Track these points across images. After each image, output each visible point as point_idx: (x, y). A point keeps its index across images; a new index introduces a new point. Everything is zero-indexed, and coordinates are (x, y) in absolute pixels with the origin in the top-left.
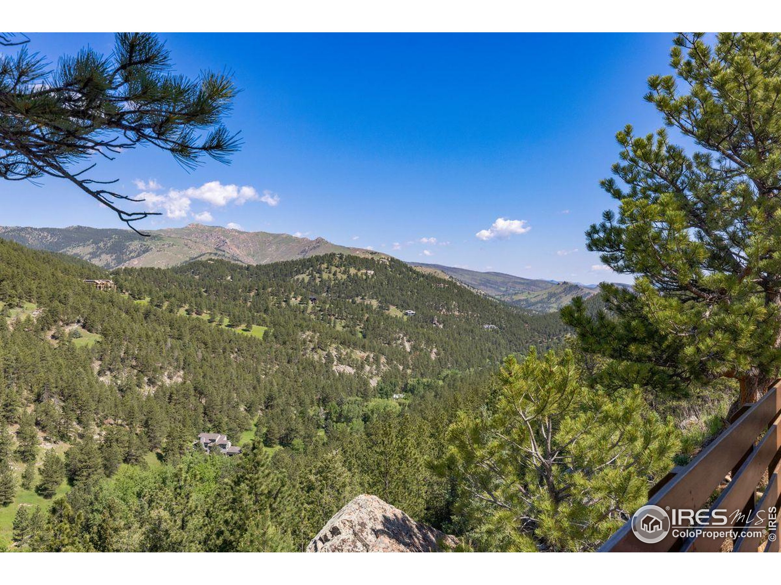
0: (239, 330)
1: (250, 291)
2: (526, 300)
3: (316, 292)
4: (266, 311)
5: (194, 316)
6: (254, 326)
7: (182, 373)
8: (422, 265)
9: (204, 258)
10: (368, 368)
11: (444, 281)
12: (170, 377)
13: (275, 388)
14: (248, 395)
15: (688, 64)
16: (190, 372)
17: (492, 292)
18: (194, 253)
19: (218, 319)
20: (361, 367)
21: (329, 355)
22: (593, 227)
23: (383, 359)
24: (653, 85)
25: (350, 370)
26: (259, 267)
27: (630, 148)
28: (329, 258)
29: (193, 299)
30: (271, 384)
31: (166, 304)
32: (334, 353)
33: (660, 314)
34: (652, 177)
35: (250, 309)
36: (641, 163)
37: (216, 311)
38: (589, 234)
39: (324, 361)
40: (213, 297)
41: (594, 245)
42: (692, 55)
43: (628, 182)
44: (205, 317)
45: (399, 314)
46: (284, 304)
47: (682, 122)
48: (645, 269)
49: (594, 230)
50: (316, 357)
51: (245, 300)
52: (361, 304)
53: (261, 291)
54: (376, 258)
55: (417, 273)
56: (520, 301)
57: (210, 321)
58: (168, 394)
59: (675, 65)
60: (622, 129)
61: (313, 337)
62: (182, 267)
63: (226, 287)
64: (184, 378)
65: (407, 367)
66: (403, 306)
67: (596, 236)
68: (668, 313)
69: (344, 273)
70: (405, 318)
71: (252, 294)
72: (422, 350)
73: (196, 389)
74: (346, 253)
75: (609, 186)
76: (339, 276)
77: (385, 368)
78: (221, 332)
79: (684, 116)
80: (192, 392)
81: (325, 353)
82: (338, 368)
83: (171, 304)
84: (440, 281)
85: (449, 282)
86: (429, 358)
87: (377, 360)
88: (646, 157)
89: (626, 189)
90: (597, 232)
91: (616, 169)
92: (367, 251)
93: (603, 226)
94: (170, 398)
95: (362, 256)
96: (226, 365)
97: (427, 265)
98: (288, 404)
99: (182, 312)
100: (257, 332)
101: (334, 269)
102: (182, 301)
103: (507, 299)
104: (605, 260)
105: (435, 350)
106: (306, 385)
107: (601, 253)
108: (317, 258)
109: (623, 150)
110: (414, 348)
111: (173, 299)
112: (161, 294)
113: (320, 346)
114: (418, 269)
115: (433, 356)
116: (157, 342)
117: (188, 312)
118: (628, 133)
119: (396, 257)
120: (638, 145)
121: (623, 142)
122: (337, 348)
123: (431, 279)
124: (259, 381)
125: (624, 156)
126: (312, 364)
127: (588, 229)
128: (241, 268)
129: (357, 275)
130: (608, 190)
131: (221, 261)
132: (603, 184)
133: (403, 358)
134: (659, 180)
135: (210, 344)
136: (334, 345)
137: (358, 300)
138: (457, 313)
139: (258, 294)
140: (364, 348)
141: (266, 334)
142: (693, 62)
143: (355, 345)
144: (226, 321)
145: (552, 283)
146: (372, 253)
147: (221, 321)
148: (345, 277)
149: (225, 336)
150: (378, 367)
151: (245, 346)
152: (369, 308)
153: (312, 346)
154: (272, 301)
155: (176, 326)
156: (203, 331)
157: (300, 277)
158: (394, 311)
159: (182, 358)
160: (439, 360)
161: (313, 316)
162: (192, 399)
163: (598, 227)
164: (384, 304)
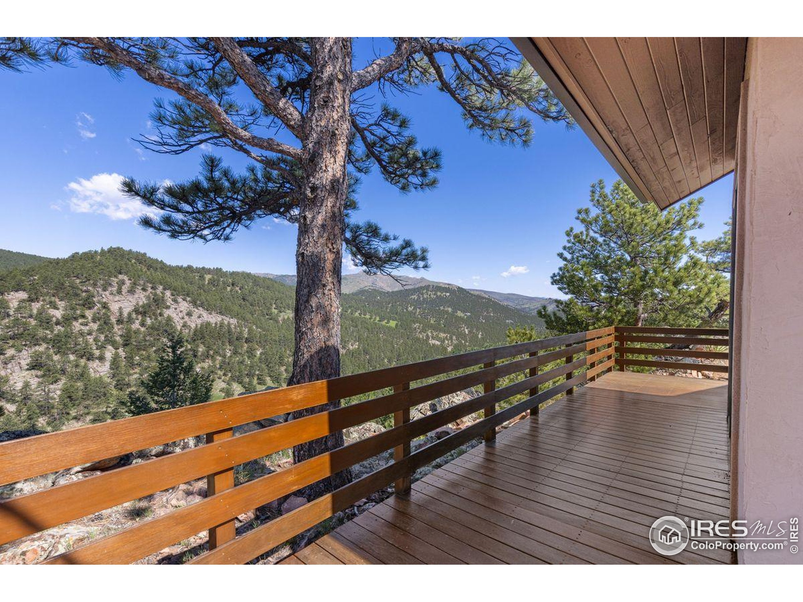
0: (384, 323)
1: (389, 304)
2: (529, 308)
3: (420, 304)
4: (396, 314)
5: (363, 316)
6: (391, 321)
7: (357, 343)
8: (474, 290)
9: (367, 288)
10: (447, 342)
11: (485, 298)
12: (352, 345)
13: (402, 351)
14: (388, 354)
15: (598, 200)
16: (361, 343)
17: (510, 304)
18: (362, 286)
19: (374, 317)
20: (444, 341)
21: (427, 335)
22: (554, 274)
23: (454, 338)
24: (579, 212)
25: (438, 343)
26: (392, 292)
27: (572, 238)
28: (427, 287)
29: (362, 308)
30: (400, 349)
31: (350, 310)
32: (430, 334)
33: (579, 313)
34: (582, 251)
35: (389, 313)
36: (577, 244)
37: (373, 313)
38: (552, 278)
39: (425, 338)
40: (371, 307)
41: (554, 282)
42: (600, 197)
43: (570, 254)
44: (368, 316)
45: (462, 315)
46: (405, 310)
47: (593, 228)
48: (573, 293)
49: (554, 275)
50: (421, 336)
51: (387, 309)
52: (443, 310)
53: (394, 304)
54: (450, 287)
55: (472, 294)
56: (525, 308)
57: (370, 319)
58: (351, 354)
59: (592, 200)
60: (568, 229)
61: (419, 326)
62: (356, 293)
63: (377, 302)
64: (359, 346)
65: (466, 341)
66: (464, 312)
67: (555, 278)
68: (582, 312)
69: (435, 295)
70: (465, 317)
71: (390, 305)
72: (474, 333)
73: (364, 351)
74: (435, 285)
75: (561, 255)
76: (432, 296)
77: (455, 342)
78: (376, 324)
79: (594, 225)
80: (363, 352)
81: (425, 334)
82: (432, 342)
83: (352, 310)
84: (484, 298)
85: (488, 299)
86: (478, 337)
87: (451, 338)
88: (579, 242)
89: (569, 257)
90: (556, 276)
91: (565, 248)
92: (446, 284)
93: (559, 274)
94: (353, 355)
95: (443, 286)
96: (378, 340)
97: (477, 290)
98: (407, 359)
99: (357, 314)
100: (393, 324)
101: (429, 293)
102: (356, 309)
103: (518, 307)
104: (560, 289)
105: (480, 333)
106: (416, 350)
107: (558, 286)
108: (421, 287)
109: (568, 238)
110: (469, 332)
111: (352, 308)
112: (347, 306)
113: (424, 330)
114: (472, 292)
115: (480, 336)
116: (346, 328)
117: (360, 314)
118: (571, 231)
119: (461, 286)
120: (576, 236)
121: (568, 234)
122: (431, 332)
123: (479, 297)
124: (394, 348)
125: (569, 241)
126: (418, 339)
127: (552, 275)
128: (384, 292)
129: (441, 295)
130: (561, 258)
131: (375, 290)
132: (558, 255)
133: (464, 336)
134: (585, 252)
135: (370, 330)
136: (430, 331)
137: (442, 308)
138: (492, 314)
139: (392, 306)
140: (445, 333)
141: (397, 325)
142: (601, 200)
143: (441, 330)
144: (378, 319)
145: (543, 299)
146: (449, 284)
147: (375, 318)
148: (435, 296)
149: (377, 326)
150: (452, 342)
151: (387, 330)
152: (447, 312)
153: (419, 331)
154: (399, 309)
155: (355, 321)
156: (367, 323)
157: (413, 297)
158: (459, 314)
159: (357, 336)
160: (483, 338)
161: (419, 316)
162: (362, 355)
163: (556, 274)
164: (455, 311)
